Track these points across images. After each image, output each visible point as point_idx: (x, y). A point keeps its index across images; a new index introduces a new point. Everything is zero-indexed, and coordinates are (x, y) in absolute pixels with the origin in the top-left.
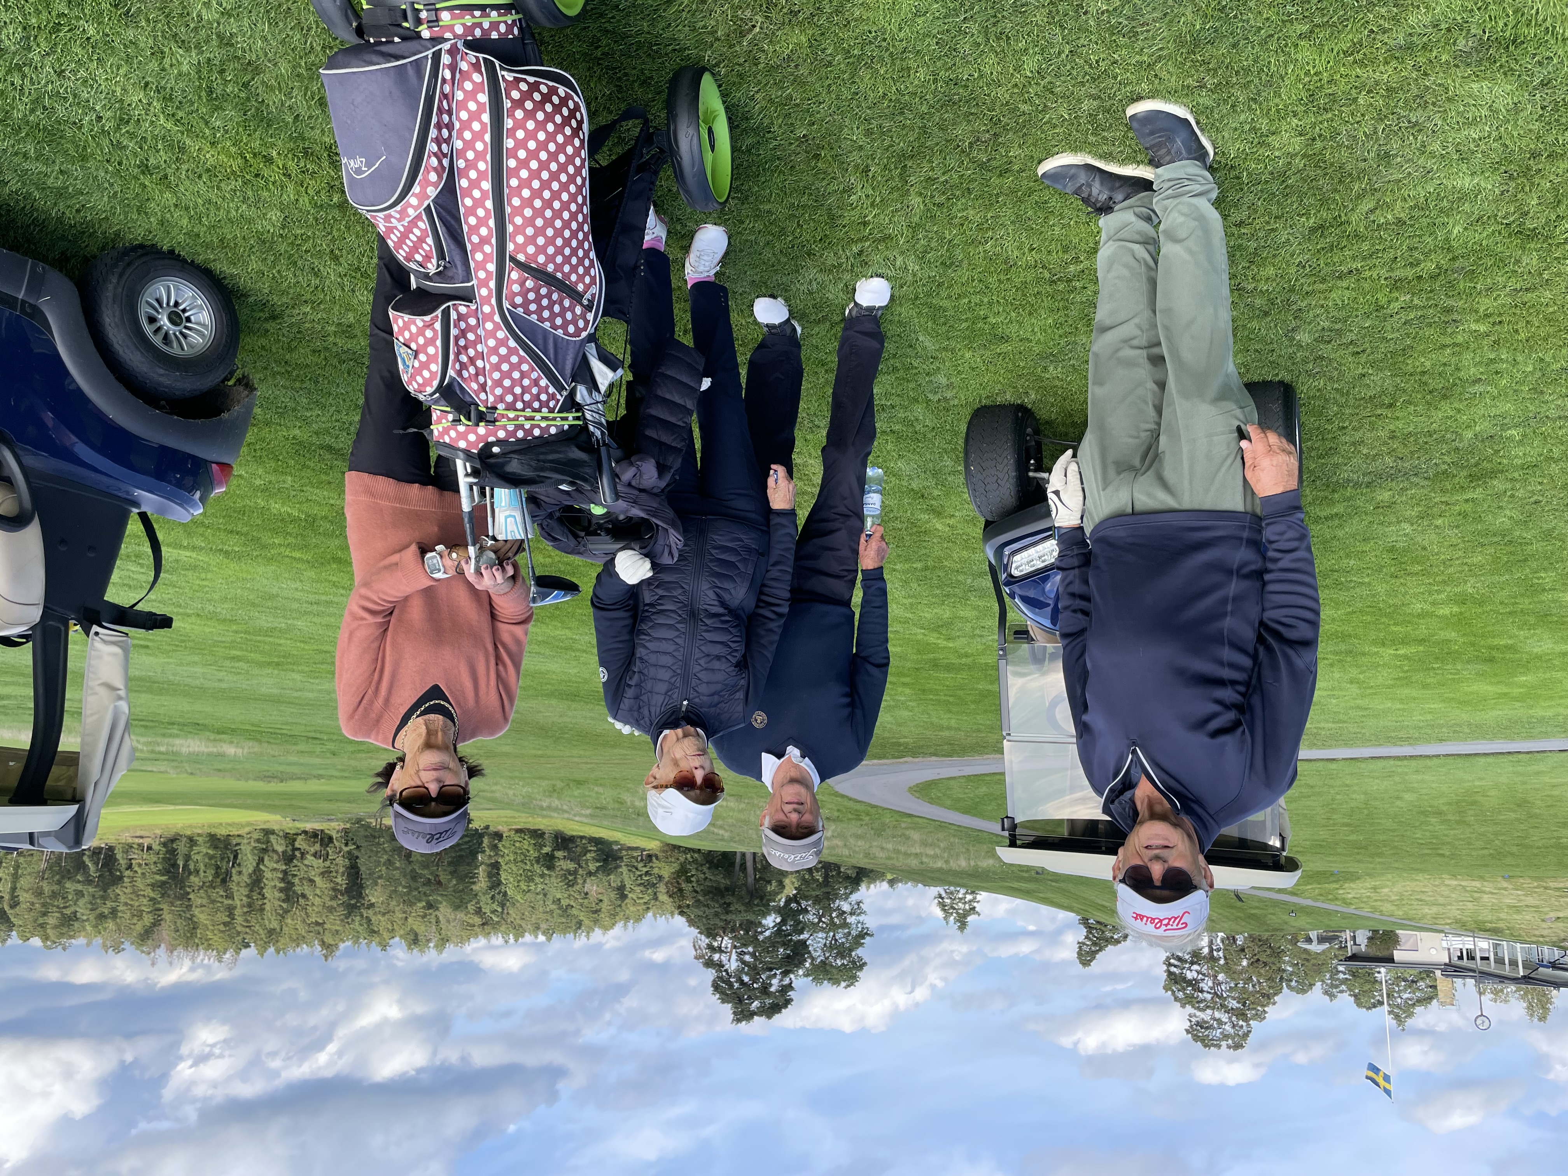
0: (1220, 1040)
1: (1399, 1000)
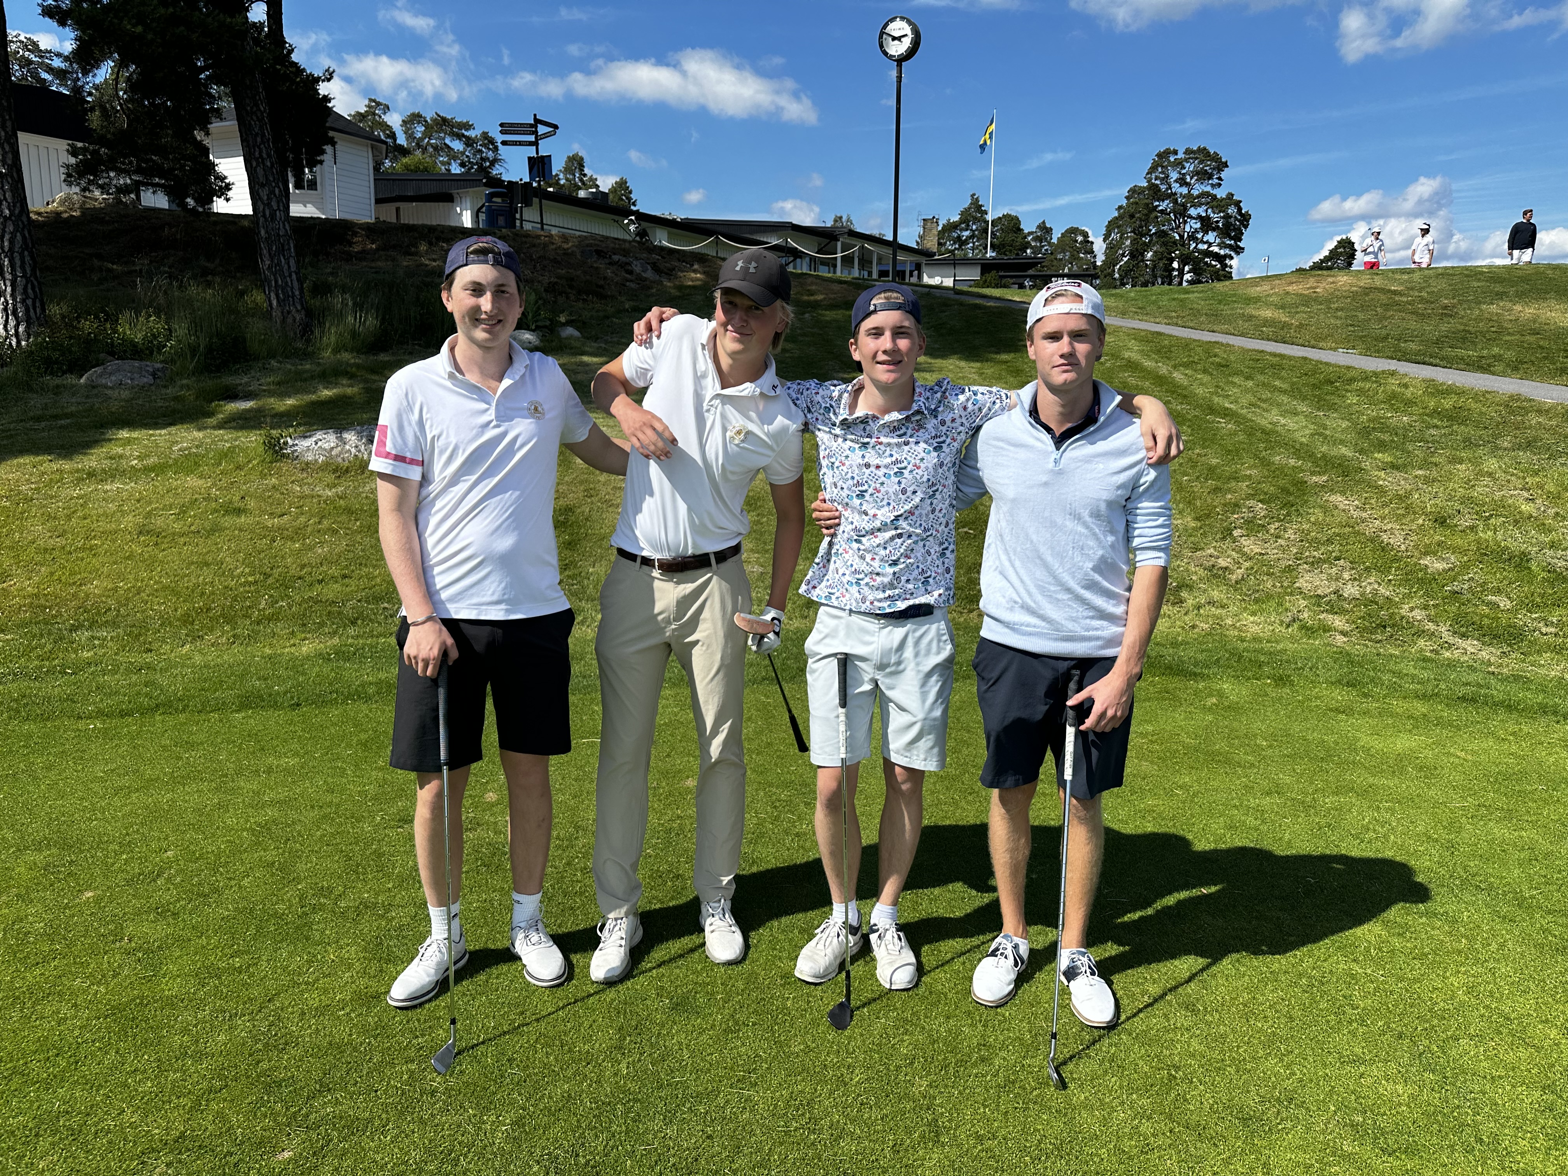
1: (974, 227)
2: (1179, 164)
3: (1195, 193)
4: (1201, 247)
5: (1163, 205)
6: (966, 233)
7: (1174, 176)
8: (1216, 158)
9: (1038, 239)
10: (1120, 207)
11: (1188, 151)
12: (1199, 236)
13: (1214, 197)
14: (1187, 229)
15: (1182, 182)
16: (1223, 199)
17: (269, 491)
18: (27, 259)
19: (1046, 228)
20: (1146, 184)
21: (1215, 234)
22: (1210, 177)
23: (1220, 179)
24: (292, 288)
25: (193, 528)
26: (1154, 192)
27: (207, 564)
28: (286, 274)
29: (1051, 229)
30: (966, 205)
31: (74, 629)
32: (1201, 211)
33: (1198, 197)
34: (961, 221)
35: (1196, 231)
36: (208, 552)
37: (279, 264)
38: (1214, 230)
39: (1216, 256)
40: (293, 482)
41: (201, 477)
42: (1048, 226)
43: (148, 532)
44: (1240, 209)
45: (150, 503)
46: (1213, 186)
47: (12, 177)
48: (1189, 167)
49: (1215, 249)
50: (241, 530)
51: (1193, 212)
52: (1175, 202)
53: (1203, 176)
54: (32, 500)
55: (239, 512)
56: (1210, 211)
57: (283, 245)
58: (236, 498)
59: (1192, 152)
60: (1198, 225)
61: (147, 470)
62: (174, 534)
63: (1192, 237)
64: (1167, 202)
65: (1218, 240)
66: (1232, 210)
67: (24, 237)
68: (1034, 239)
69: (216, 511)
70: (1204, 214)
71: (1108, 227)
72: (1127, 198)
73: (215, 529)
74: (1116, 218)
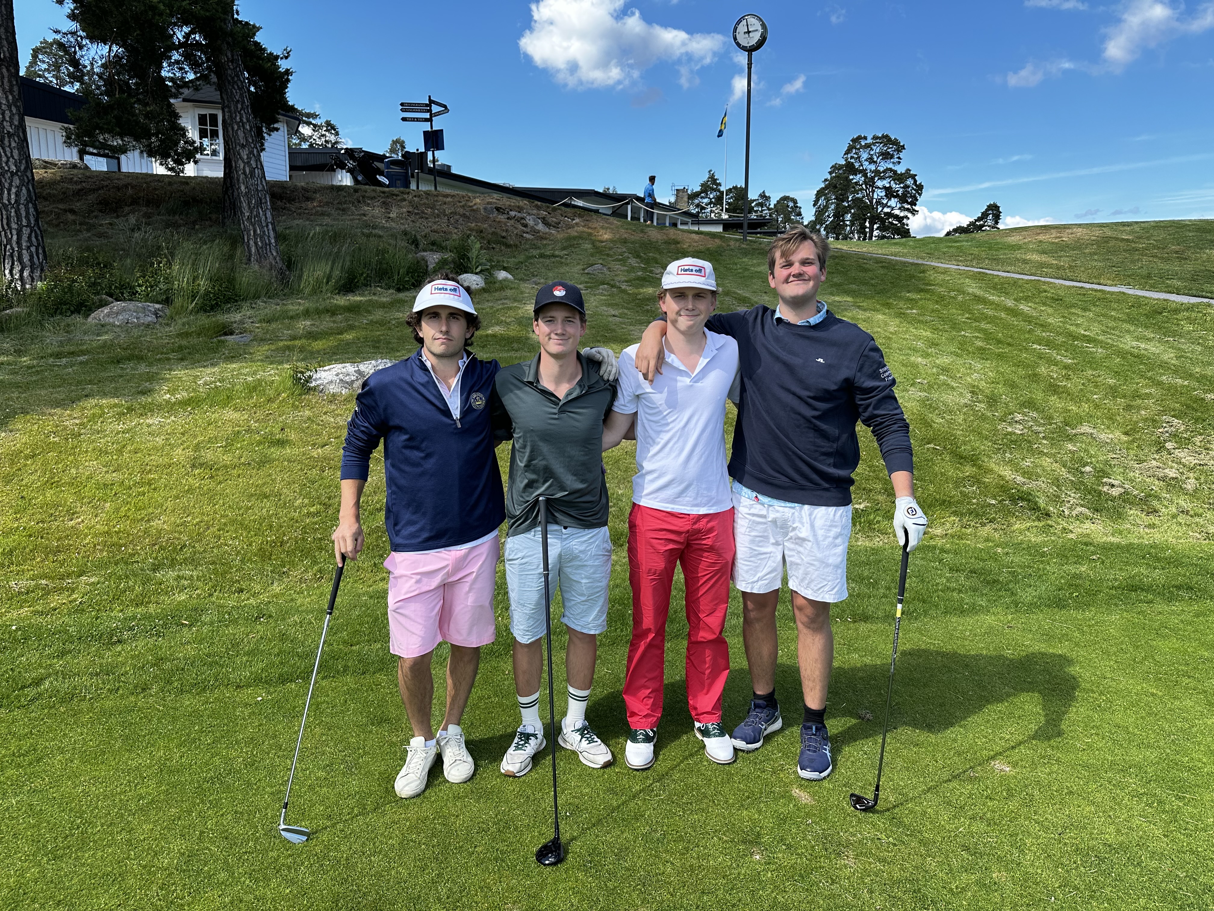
0: (874, 144)
1: (711, 196)
2: (868, 146)
3: (881, 169)
4: (887, 210)
5: (858, 178)
6: (706, 201)
7: (865, 155)
8: (896, 143)
9: (761, 205)
10: (826, 180)
11: (875, 138)
12: (885, 202)
13: (895, 172)
14: (875, 196)
15: (871, 160)
16: (902, 174)
17: (305, 422)
18: (32, 210)
19: (766, 197)
20: (844, 163)
21: (896, 200)
22: (892, 157)
23: (899, 158)
24: (269, 237)
25: (242, 460)
26: (850, 168)
27: (266, 497)
28: (264, 224)
29: (769, 197)
30: (706, 179)
31: (155, 568)
32: (886, 183)
33: (884, 172)
34: (701, 192)
35: (882, 198)
36: (264, 484)
37: (258, 215)
38: (895, 197)
39: (897, 217)
40: (325, 413)
41: (236, 409)
42: (767, 195)
43: (201, 465)
44: (915, 181)
45: (195, 436)
46: (893, 163)
47: (18, 136)
48: (877, 149)
49: (897, 212)
50: (289, 461)
51: (880, 183)
52: (865, 175)
53: (886, 156)
54: (80, 435)
55: (281, 443)
56: (892, 182)
57: (261, 200)
58: (276, 430)
59: (878, 138)
60: (883, 194)
61: (184, 403)
62: (226, 467)
63: (879, 202)
64: (859, 176)
65: (899, 205)
66: (910, 182)
67: (28, 190)
68: (757, 205)
69: (259, 443)
70: (888, 185)
71: (817, 195)
72: (830, 173)
73: (264, 462)
74: (822, 188)
